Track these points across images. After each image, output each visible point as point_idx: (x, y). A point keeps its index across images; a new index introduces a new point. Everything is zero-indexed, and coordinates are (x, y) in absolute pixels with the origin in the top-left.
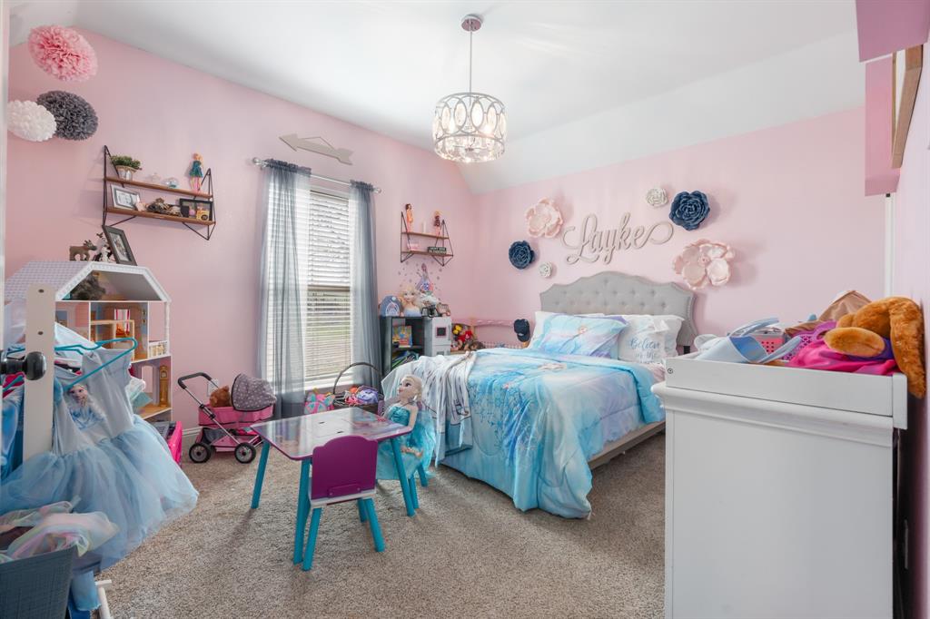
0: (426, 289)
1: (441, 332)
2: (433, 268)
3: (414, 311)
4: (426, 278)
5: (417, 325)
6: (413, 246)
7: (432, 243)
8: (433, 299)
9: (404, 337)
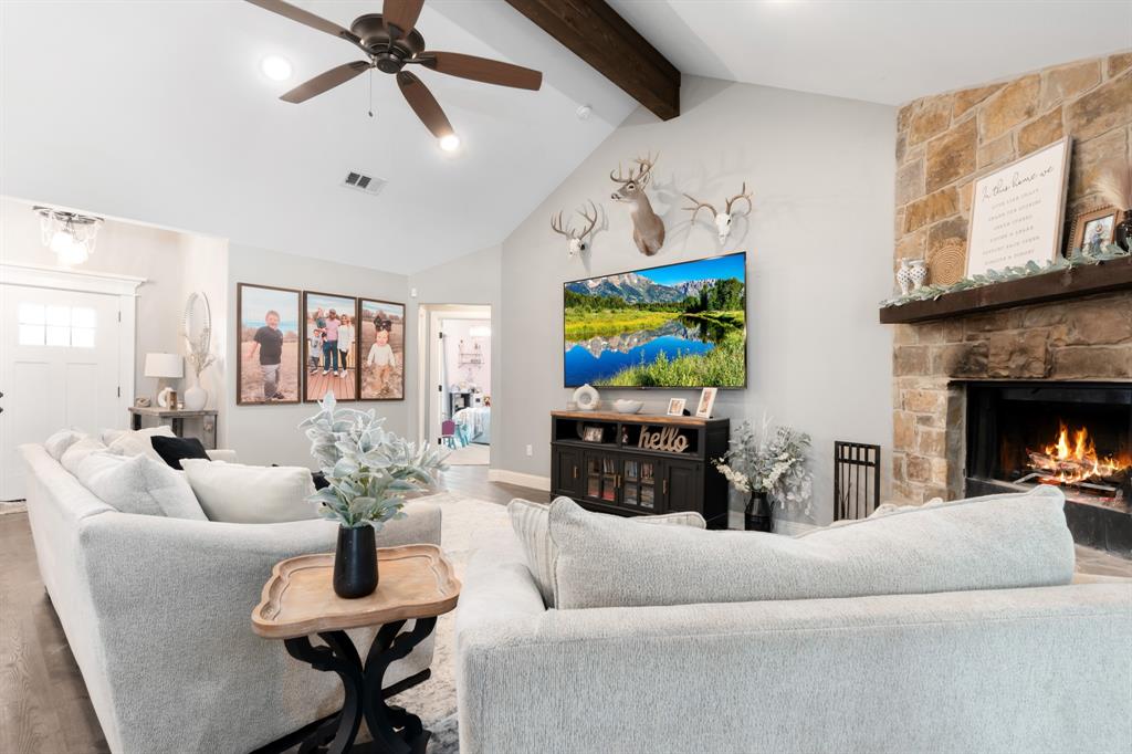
0: (471, 380)
1: (478, 400)
2: (475, 369)
3: (465, 391)
4: (471, 374)
5: (466, 397)
6: (464, 360)
7: (474, 358)
8: (475, 385)
9: (461, 402)
